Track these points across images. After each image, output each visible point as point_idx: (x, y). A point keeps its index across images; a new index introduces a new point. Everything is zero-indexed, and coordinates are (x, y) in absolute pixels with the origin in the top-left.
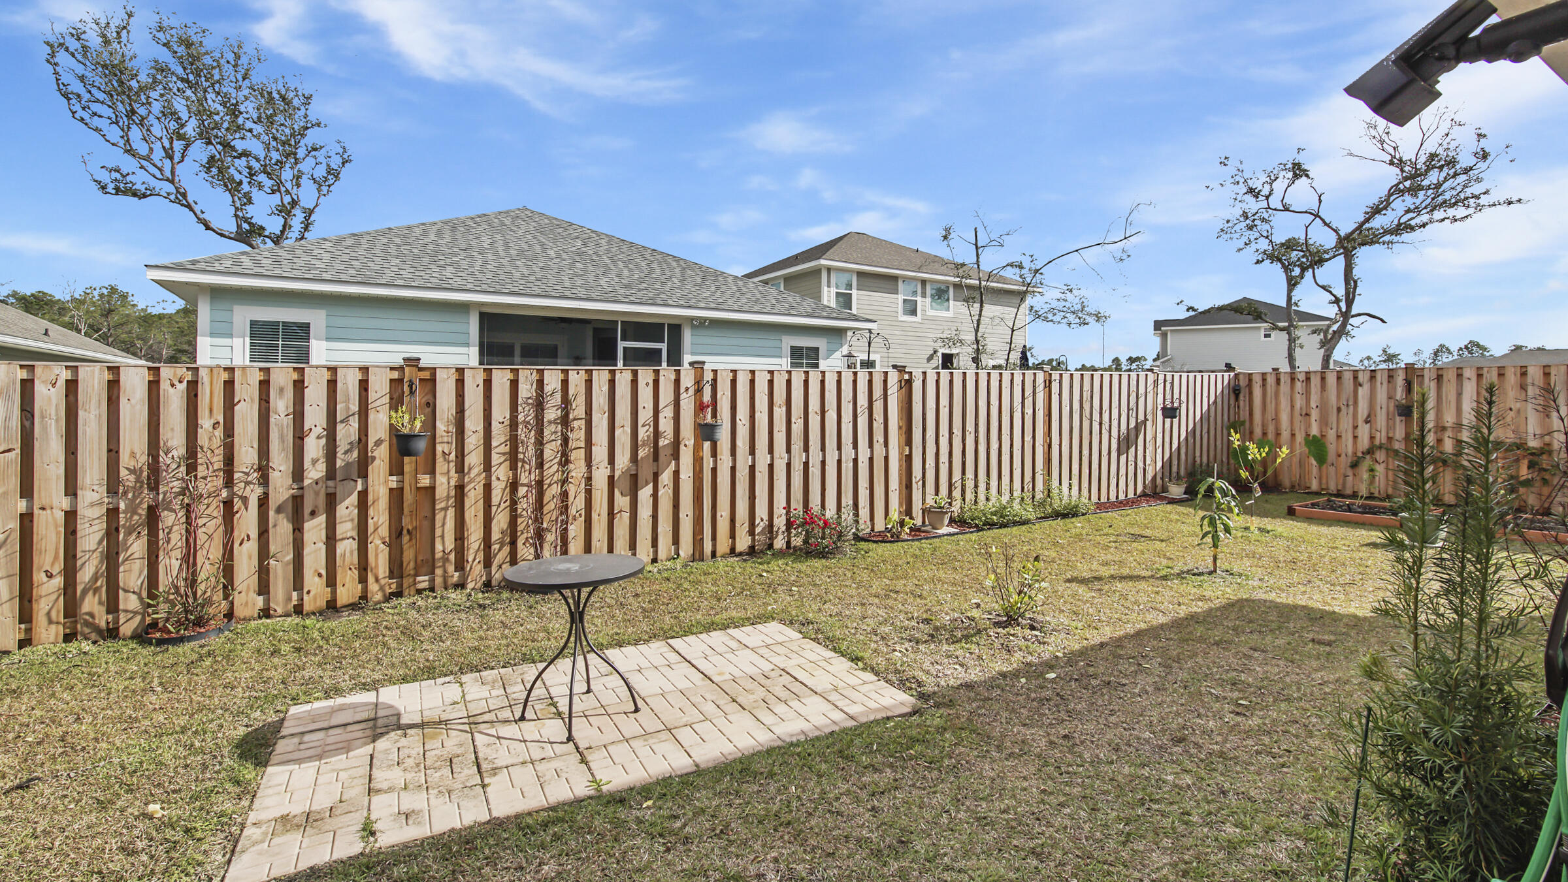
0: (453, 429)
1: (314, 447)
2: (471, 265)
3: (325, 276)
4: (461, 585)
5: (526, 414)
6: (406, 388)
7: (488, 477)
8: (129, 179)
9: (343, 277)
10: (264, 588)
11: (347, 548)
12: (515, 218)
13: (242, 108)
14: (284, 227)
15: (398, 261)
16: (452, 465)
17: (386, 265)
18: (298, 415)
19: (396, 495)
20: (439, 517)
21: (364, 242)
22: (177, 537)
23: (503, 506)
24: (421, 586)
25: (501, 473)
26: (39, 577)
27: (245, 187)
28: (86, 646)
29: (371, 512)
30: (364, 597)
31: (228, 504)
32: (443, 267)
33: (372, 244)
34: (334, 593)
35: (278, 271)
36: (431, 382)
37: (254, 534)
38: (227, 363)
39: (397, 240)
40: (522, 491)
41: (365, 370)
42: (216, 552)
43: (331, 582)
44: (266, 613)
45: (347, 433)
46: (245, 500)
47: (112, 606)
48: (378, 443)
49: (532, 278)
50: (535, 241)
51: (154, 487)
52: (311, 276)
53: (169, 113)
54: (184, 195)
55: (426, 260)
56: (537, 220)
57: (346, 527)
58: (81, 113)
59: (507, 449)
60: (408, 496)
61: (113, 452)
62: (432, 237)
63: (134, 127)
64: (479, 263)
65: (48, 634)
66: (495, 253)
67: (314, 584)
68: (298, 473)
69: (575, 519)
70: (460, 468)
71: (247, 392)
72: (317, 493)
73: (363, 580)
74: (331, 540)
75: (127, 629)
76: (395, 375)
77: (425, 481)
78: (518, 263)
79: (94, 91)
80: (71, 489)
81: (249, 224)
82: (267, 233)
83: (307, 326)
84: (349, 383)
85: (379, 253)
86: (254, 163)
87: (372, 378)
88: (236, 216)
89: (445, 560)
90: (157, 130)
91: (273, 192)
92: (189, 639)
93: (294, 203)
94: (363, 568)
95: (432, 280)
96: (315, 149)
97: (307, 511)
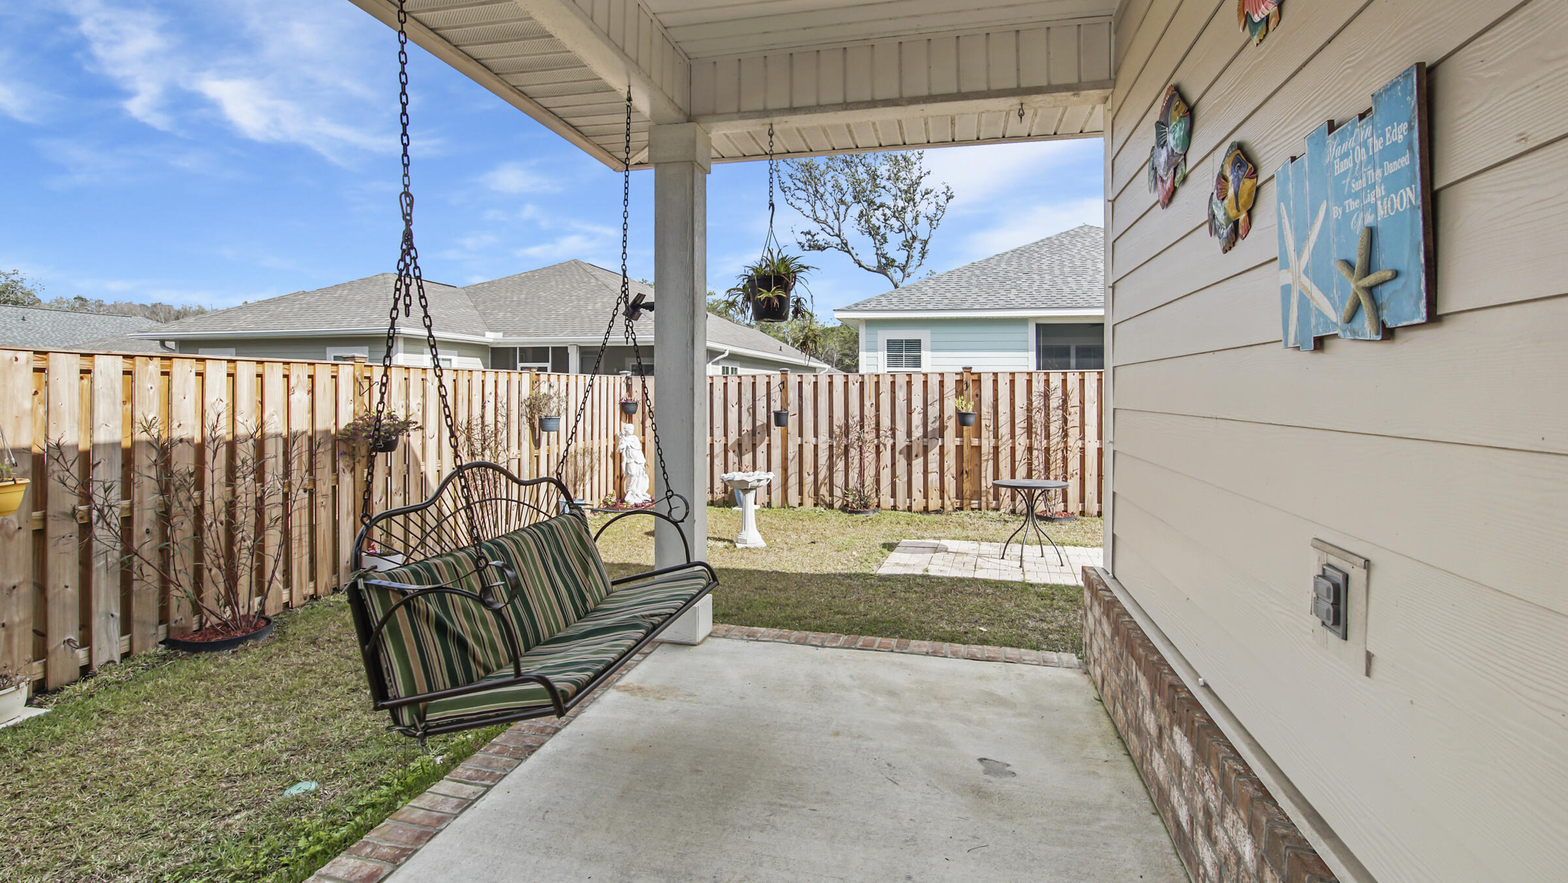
0: (991, 411)
1: (917, 419)
2: (1030, 286)
3: (930, 307)
4: (997, 509)
5: (1037, 402)
6: (965, 386)
7: (1014, 443)
8: (816, 238)
9: (941, 307)
10: (893, 495)
11: (934, 478)
12: (1073, 237)
13: (879, 173)
14: (908, 257)
15: (977, 290)
16: (991, 433)
17: (969, 294)
18: (909, 401)
19: (960, 449)
20: (984, 465)
21: (955, 278)
22: (856, 461)
23: (1023, 462)
24: (973, 506)
25: (1022, 441)
26: (805, 475)
27: (882, 230)
28: (822, 509)
29: (946, 459)
30: (943, 507)
31: (878, 447)
32: (1008, 291)
33: (960, 277)
34: (927, 502)
35: (901, 306)
36: (978, 381)
37: (889, 465)
38: (875, 372)
39: (977, 272)
40: (1035, 453)
41: (942, 375)
42: (873, 472)
43: (926, 496)
44: (894, 508)
45: (933, 411)
46: (885, 445)
47: (831, 495)
48: (949, 418)
49: (1079, 292)
50: (1088, 257)
51: (847, 436)
52: (920, 308)
53: (837, 187)
54: (846, 244)
55: (997, 285)
56: (1093, 235)
57: (933, 466)
58: (792, 200)
59: (1025, 425)
60: (966, 451)
61: (831, 417)
62: (1003, 265)
63: (818, 202)
64: (1038, 283)
65: (809, 502)
66: (1051, 272)
67: (917, 495)
68: (909, 434)
69: (1072, 475)
70: (996, 436)
71: (885, 387)
72: (918, 445)
73: (942, 498)
74: (926, 472)
75: (837, 505)
76: (958, 378)
77: (975, 442)
78: (1069, 279)
79: (797, 182)
80: (816, 436)
81: (886, 258)
82: (896, 264)
83: (919, 341)
84: (934, 382)
85: (964, 284)
86: (887, 211)
87: (946, 380)
88: (877, 254)
89: (988, 492)
90: (831, 202)
91: (900, 231)
92: (862, 513)
93: (914, 238)
94: (942, 491)
95: (1000, 302)
96: (927, 193)
97: (914, 455)
